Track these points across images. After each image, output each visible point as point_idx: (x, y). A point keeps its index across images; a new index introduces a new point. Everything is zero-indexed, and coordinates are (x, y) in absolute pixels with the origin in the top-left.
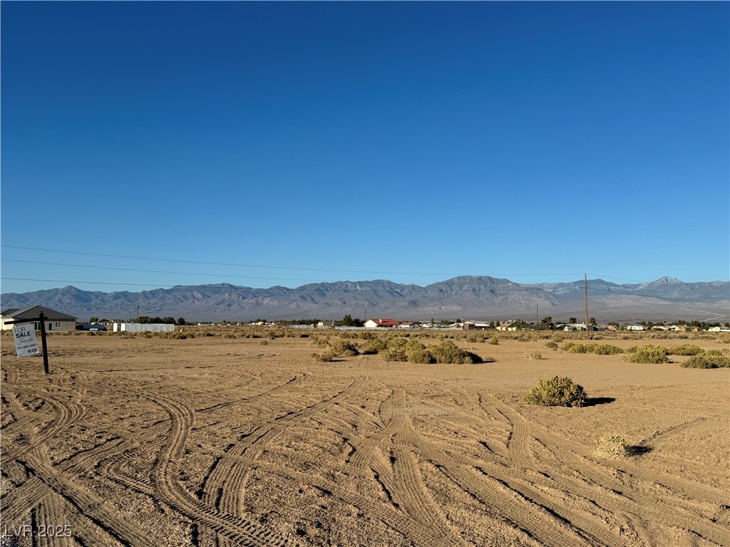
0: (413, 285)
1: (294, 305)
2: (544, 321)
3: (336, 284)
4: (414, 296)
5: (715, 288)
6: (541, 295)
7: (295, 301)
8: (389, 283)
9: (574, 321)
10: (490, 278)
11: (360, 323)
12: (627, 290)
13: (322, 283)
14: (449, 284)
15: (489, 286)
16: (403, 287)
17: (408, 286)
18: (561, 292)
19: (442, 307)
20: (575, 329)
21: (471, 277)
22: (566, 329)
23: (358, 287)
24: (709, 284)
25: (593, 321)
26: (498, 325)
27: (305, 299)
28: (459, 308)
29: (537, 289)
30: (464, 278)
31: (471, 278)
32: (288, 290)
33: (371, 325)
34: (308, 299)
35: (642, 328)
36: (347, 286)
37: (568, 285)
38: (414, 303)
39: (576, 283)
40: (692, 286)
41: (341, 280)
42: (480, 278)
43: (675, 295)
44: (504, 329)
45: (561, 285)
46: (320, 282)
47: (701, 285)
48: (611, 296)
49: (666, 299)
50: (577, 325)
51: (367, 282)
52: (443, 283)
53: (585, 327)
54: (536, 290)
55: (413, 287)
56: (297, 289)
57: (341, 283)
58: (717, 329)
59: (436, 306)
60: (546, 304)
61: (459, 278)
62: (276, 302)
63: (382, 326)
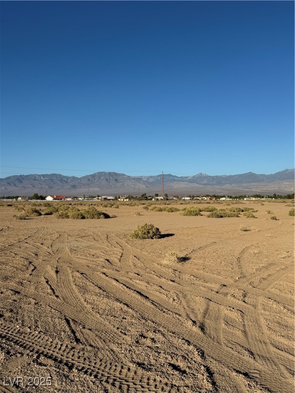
1: (3, 188)
2: (142, 196)
3: (29, 176)
4: (74, 182)
5: (223, 179)
6: (141, 182)
7: (4, 185)
8: (60, 175)
9: (157, 195)
10: (115, 173)
11: (43, 198)
12: (182, 179)
13: (21, 175)
14: (93, 176)
15: (115, 177)
16: (68, 178)
17: (71, 177)
18: (151, 181)
19: (90, 189)
20: (158, 199)
22: (153, 200)
23: (42, 178)
24: (221, 176)
25: (166, 195)
26: (119, 198)
27: (10, 184)
28: (98, 189)
29: (139, 179)
31: (105, 173)
33: (49, 199)
34: (12, 184)
35: (189, 199)
36: (35, 177)
37: (154, 177)
38: (74, 187)
39: (158, 176)
40: (213, 177)
42: (110, 173)
43: (205, 182)
44: (122, 200)
45: (151, 177)
46: (19, 175)
47: (217, 177)
48: (175, 183)
49: (200, 184)
50: (159, 198)
51: (47, 175)
52: (90, 175)
53: (162, 198)
55: (74, 178)
56: (5, 179)
57: (32, 175)
58: (224, 199)
59: (86, 188)
60: (144, 186)
61: (99, 173)
63: (56, 199)
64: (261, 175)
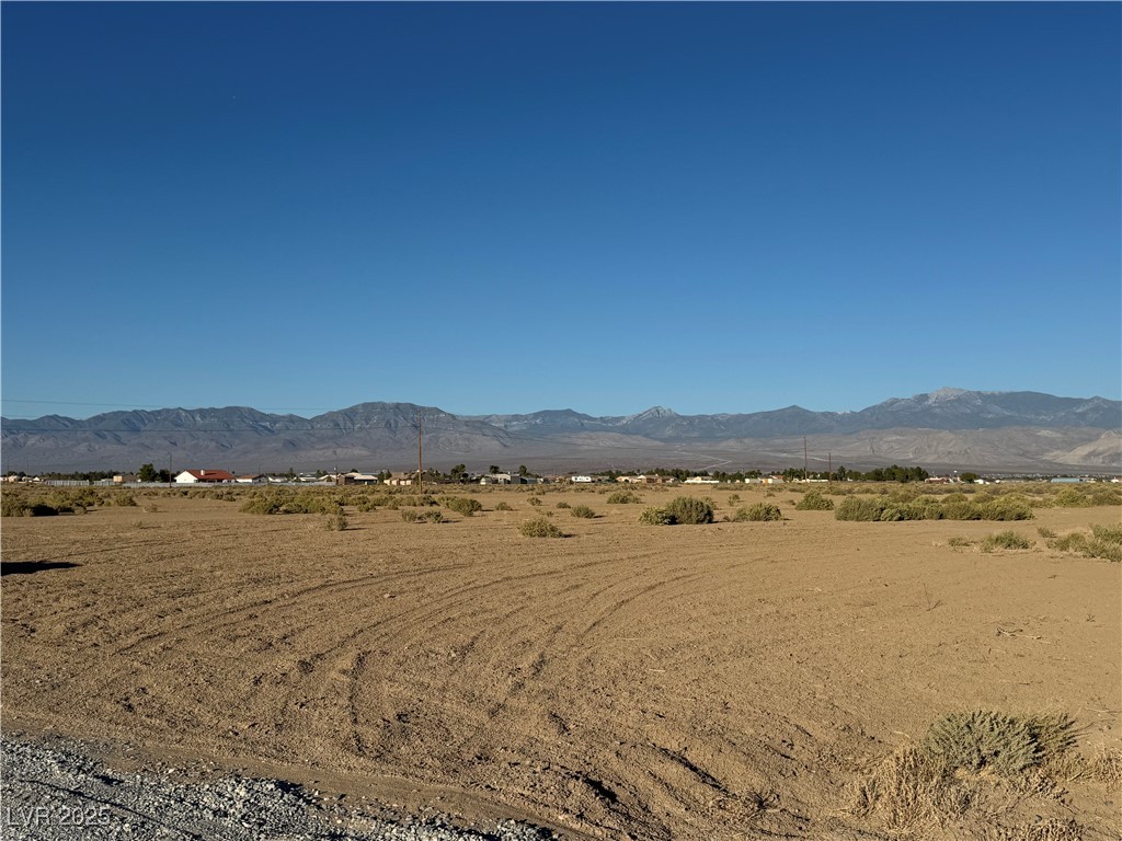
0: (291, 416)
1: (82, 448)
2: (455, 471)
3: (159, 412)
4: (294, 432)
5: (719, 423)
6: (487, 432)
7: (84, 440)
8: (251, 411)
9: (495, 470)
10: (412, 406)
11: (168, 477)
12: (606, 425)
13: (135, 411)
14: (350, 414)
15: (413, 418)
16: (274, 419)
17: (283, 417)
18: (516, 428)
19: (338, 451)
20: (496, 481)
21: (384, 404)
22: (483, 482)
23: (198, 418)
24: (712, 417)
25: (523, 470)
27: (104, 437)
28: (364, 452)
29: (482, 423)
30: (373, 405)
31: (383, 406)
32: (71, 421)
34: (109, 438)
36: (178, 416)
37: (526, 417)
38: (292, 445)
39: (536, 415)
40: (690, 419)
41: (166, 407)
42: (398, 406)
43: (669, 432)
44: (394, 482)
45: (516, 417)
46: (130, 410)
47: (702, 418)
49: (655, 439)
50: (499, 476)
51: (213, 410)
52: (339, 412)
54: (481, 425)
55: (292, 419)
56: (89, 421)
57: (168, 411)
58: (698, 480)
59: (328, 448)
60: (495, 445)
61: (365, 405)
62: (49, 443)
63: (204, 481)
64: (825, 414)
